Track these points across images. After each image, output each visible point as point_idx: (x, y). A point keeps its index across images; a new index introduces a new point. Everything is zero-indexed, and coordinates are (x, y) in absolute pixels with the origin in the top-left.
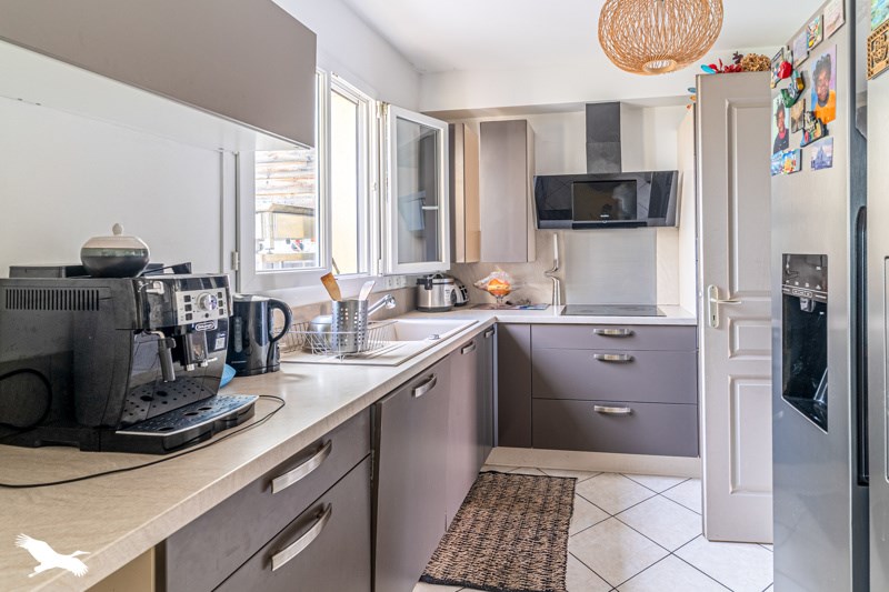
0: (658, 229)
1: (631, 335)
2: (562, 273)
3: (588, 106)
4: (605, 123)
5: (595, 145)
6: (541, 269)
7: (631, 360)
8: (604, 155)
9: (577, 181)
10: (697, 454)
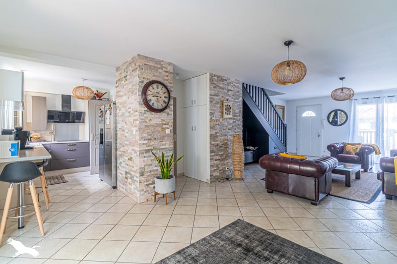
0: (80, 124)
1: (75, 145)
2: (54, 133)
3: (62, 95)
4: (66, 100)
5: (65, 104)
6: (48, 132)
7: (75, 150)
8: (67, 107)
9: (60, 112)
10: (89, 166)
